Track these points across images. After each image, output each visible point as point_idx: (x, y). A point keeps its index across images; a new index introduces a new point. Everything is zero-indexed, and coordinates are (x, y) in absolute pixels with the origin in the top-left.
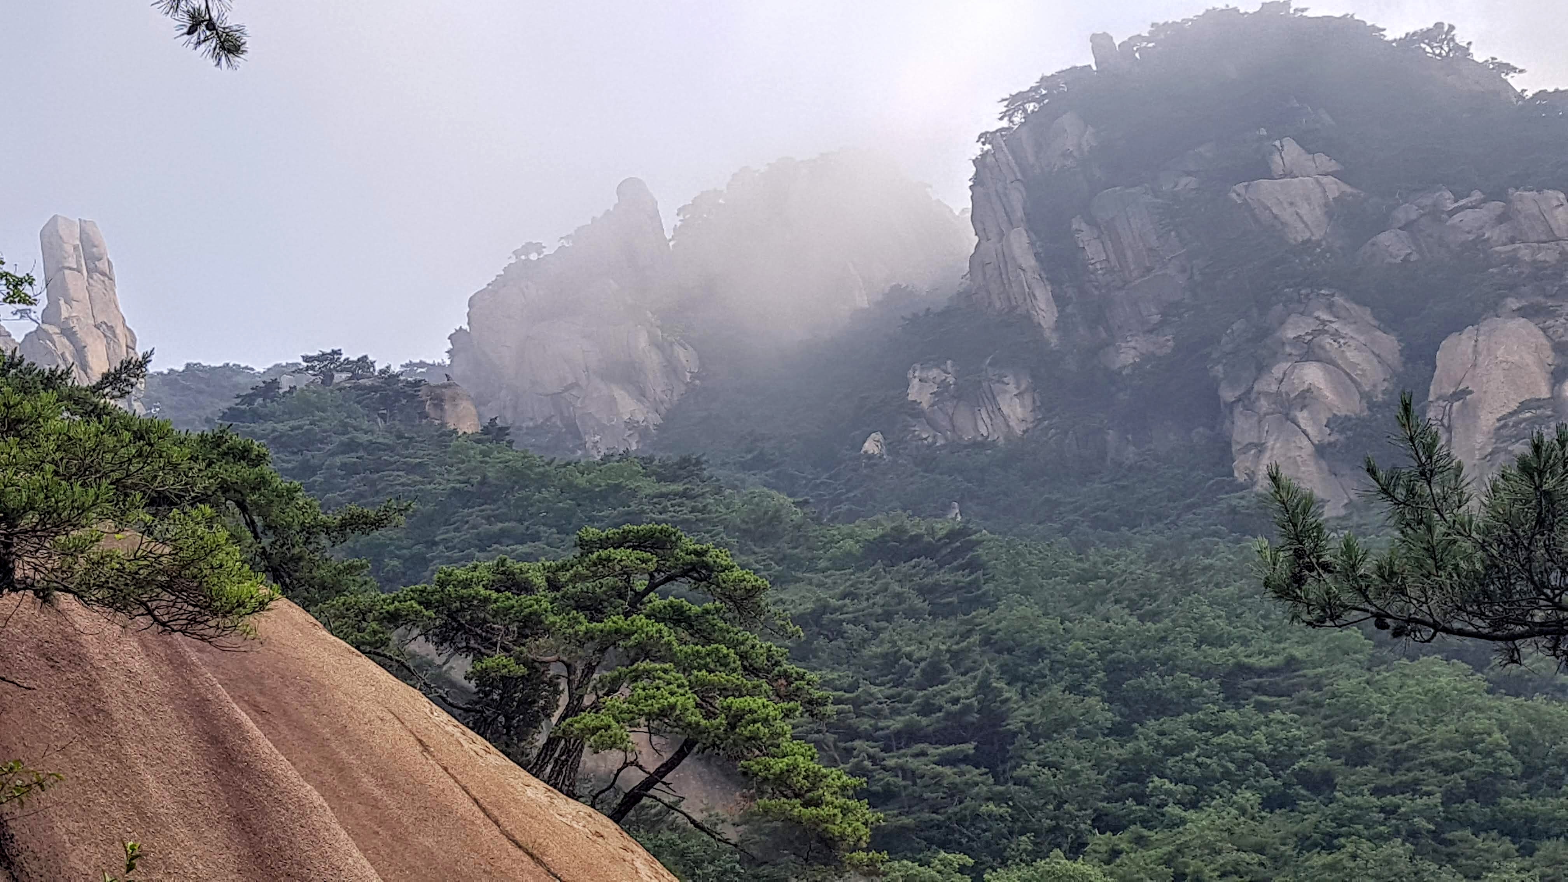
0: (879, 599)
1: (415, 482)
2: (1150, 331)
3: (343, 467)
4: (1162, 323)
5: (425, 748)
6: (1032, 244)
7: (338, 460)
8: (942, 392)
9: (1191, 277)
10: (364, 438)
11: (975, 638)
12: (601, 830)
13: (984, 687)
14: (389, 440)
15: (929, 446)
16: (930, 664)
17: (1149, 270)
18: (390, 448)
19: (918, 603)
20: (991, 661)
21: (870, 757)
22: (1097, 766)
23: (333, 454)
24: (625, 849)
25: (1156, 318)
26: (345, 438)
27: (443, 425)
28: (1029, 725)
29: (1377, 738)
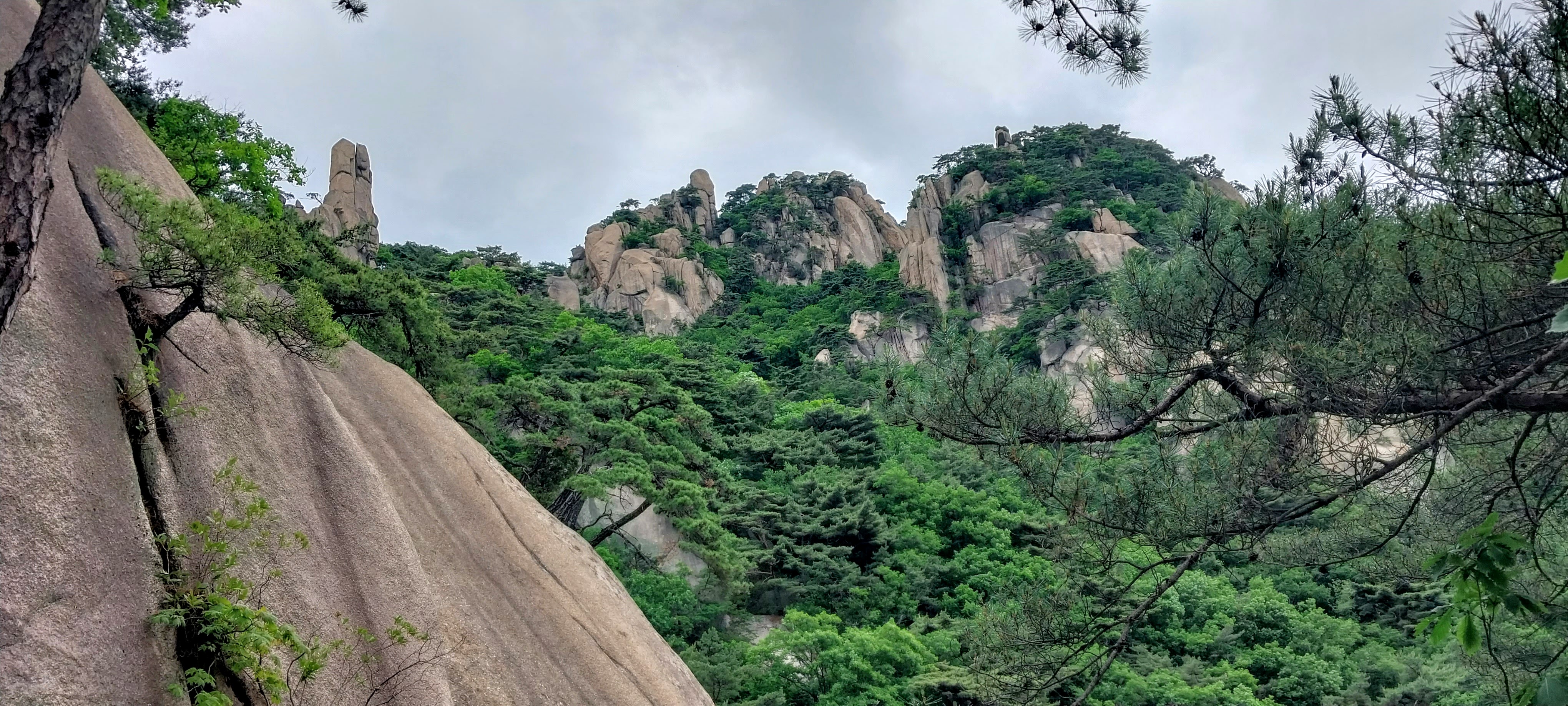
0: (809, 450)
1: (533, 335)
2: (1006, 313)
3: (491, 318)
4: (1013, 310)
5: (479, 478)
6: (941, 248)
7: (488, 313)
8: (871, 331)
9: (1035, 284)
10: (507, 303)
11: (864, 484)
12: (579, 545)
13: (864, 514)
14: (523, 306)
15: (857, 363)
16: (834, 496)
17: (1010, 276)
18: (522, 311)
19: (832, 456)
20: (871, 498)
21: (787, 547)
22: (927, 573)
23: (485, 310)
24: (592, 559)
25: (1010, 306)
26: (495, 301)
27: (556, 302)
28: (888, 542)
29: (1100, 582)
